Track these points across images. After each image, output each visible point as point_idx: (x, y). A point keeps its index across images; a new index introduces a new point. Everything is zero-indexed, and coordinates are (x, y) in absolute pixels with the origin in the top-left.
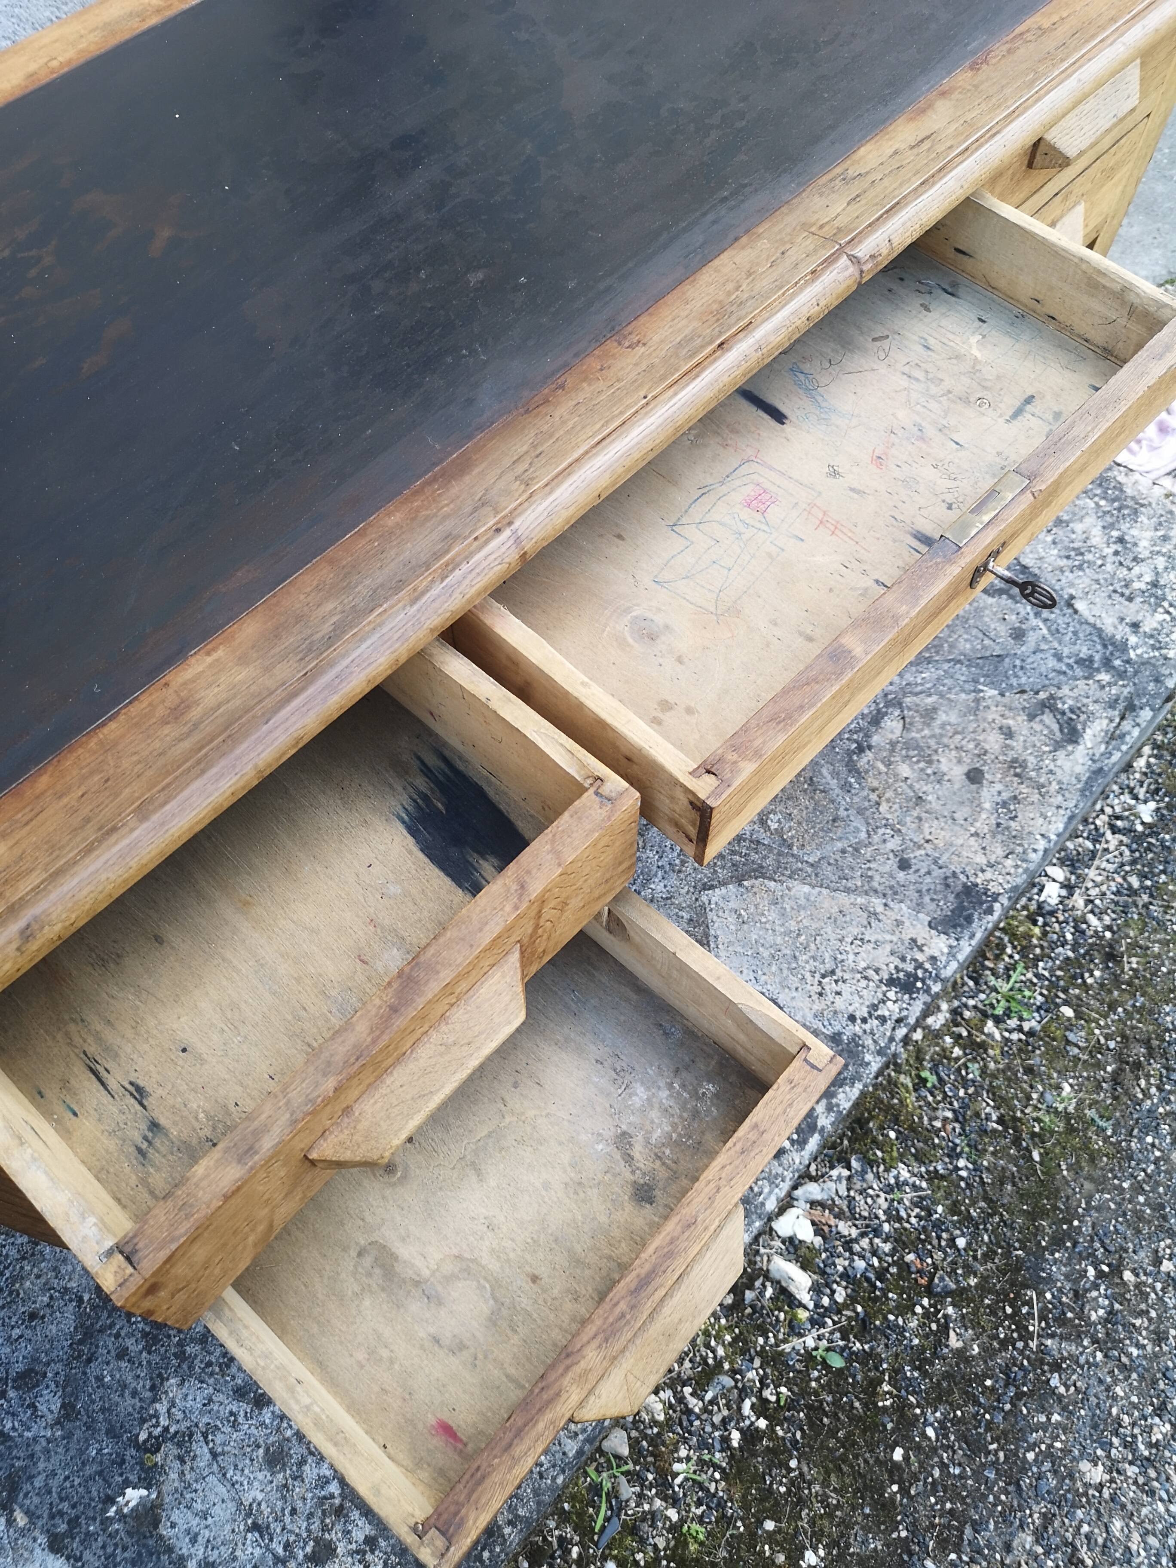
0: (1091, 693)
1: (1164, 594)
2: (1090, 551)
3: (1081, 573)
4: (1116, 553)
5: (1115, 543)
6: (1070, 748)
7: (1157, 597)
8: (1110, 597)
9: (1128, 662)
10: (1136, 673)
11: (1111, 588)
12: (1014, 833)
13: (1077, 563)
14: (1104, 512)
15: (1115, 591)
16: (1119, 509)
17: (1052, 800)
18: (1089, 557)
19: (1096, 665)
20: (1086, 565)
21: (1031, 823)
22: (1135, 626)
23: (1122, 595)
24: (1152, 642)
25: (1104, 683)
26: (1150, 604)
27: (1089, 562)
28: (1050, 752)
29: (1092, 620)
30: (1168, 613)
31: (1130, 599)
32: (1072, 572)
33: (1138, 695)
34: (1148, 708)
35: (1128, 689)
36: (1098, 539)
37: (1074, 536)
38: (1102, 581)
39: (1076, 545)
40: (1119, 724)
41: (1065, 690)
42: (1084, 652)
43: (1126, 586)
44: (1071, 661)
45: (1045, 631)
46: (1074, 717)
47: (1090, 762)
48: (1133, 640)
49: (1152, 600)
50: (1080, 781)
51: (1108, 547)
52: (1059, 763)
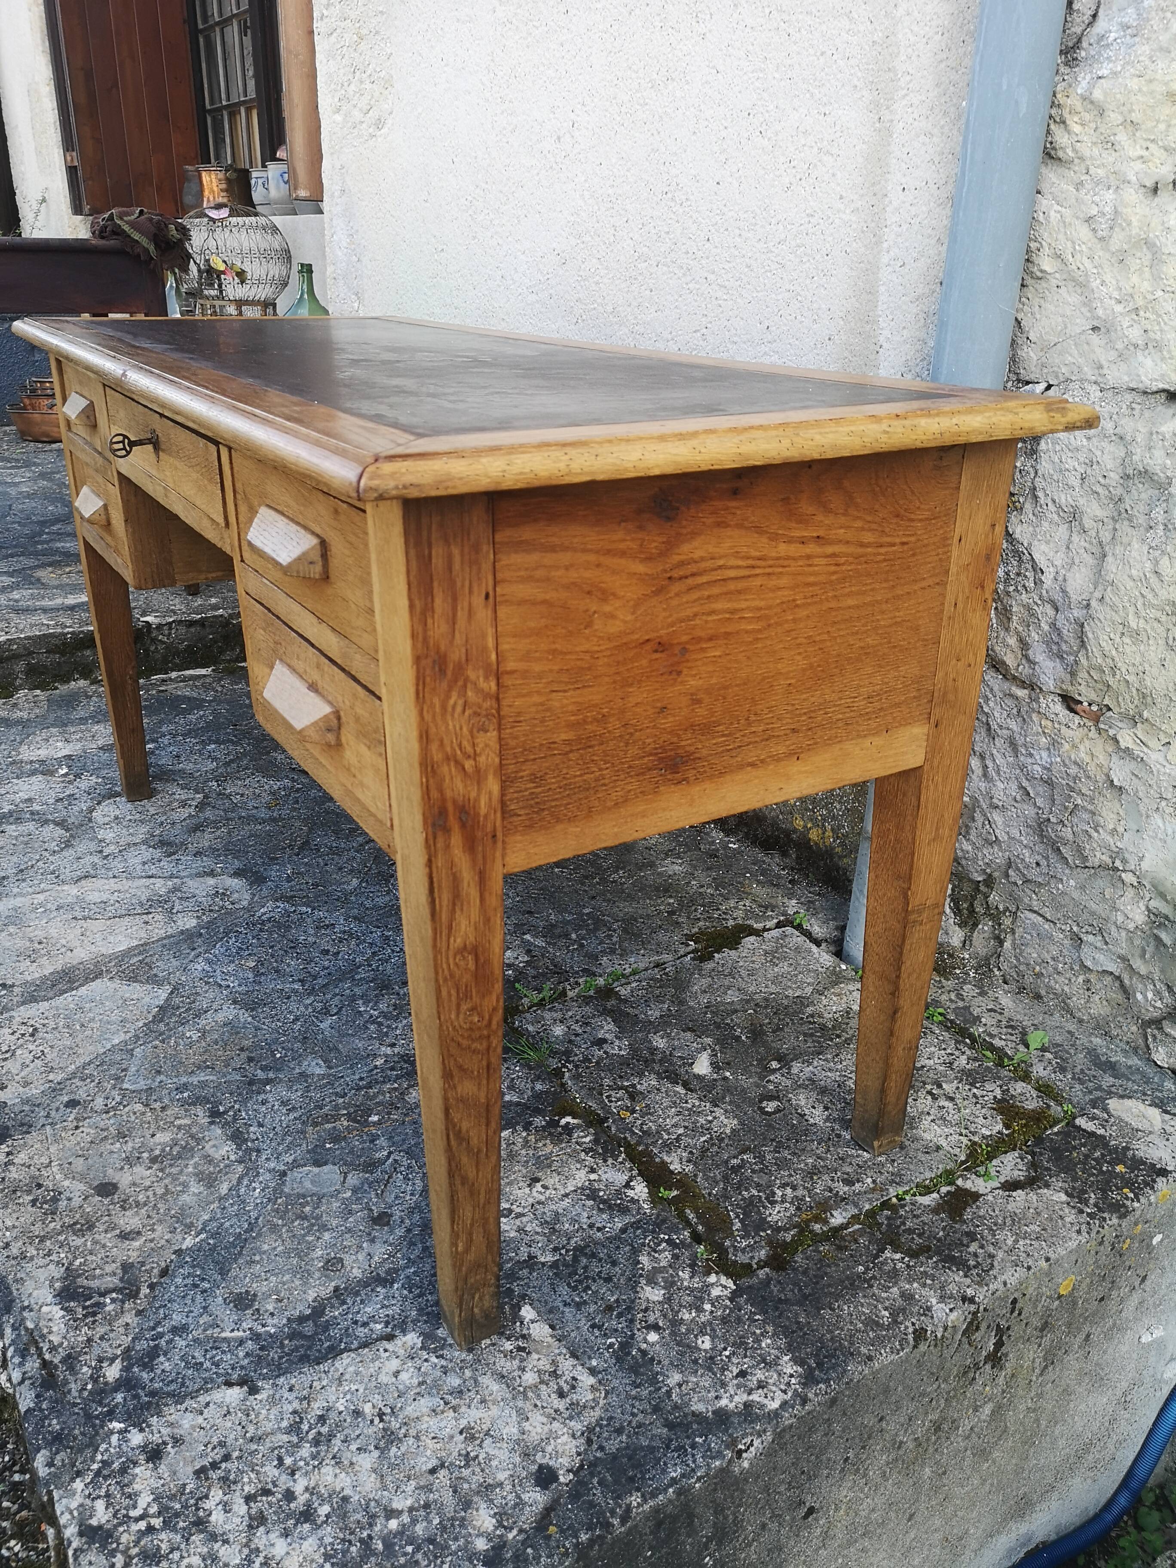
0: (104, 1344)
1: (174, 1530)
2: (314, 1457)
3: (285, 1424)
4: (289, 1495)
5: (308, 1504)
6: (58, 1285)
7: (177, 1515)
8: (222, 1444)
9: (111, 1415)
10: (89, 1417)
11: (236, 1454)
12: (19, 1194)
13: (305, 1427)
14: (373, 1516)
15: (227, 1458)
16: (366, 1543)
17: (21, 1243)
18: (306, 1450)
19: (136, 1369)
20: (295, 1439)
21: (15, 1216)
22: (154, 1454)
23: (214, 1466)
24: (116, 1466)
25: (104, 1365)
26: (172, 1497)
27: (297, 1446)
28: (71, 1264)
29: (203, 1399)
30: (142, 1518)
31: (201, 1473)
32: (295, 1412)
33: (56, 1401)
34: (32, 1405)
35: (75, 1393)
36: (330, 1479)
37: (353, 1447)
38: (254, 1447)
39: (337, 1442)
40: (40, 1355)
41: (129, 1318)
42: (164, 1364)
43: (224, 1479)
44: (163, 1342)
45: (227, 1334)
46: (88, 1303)
47: (26, 1304)
48: (136, 1438)
49: (178, 1506)
50: (16, 1281)
51: (307, 1489)
52: (52, 1267)
